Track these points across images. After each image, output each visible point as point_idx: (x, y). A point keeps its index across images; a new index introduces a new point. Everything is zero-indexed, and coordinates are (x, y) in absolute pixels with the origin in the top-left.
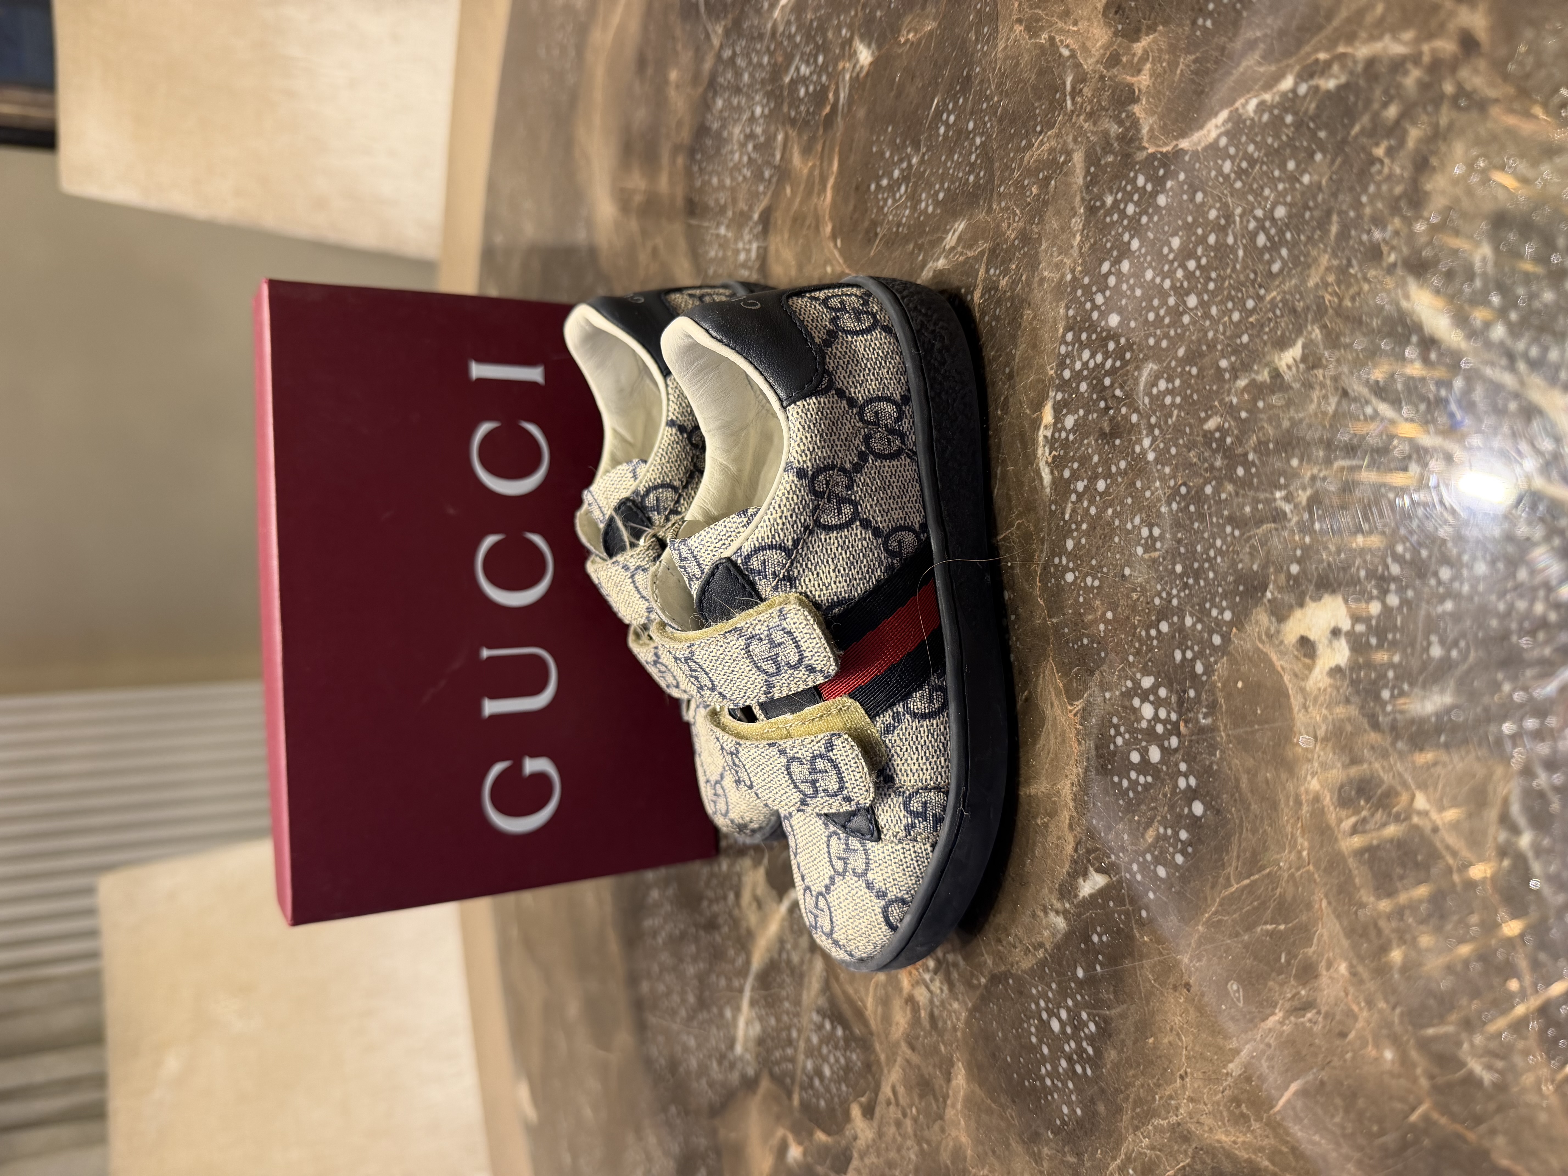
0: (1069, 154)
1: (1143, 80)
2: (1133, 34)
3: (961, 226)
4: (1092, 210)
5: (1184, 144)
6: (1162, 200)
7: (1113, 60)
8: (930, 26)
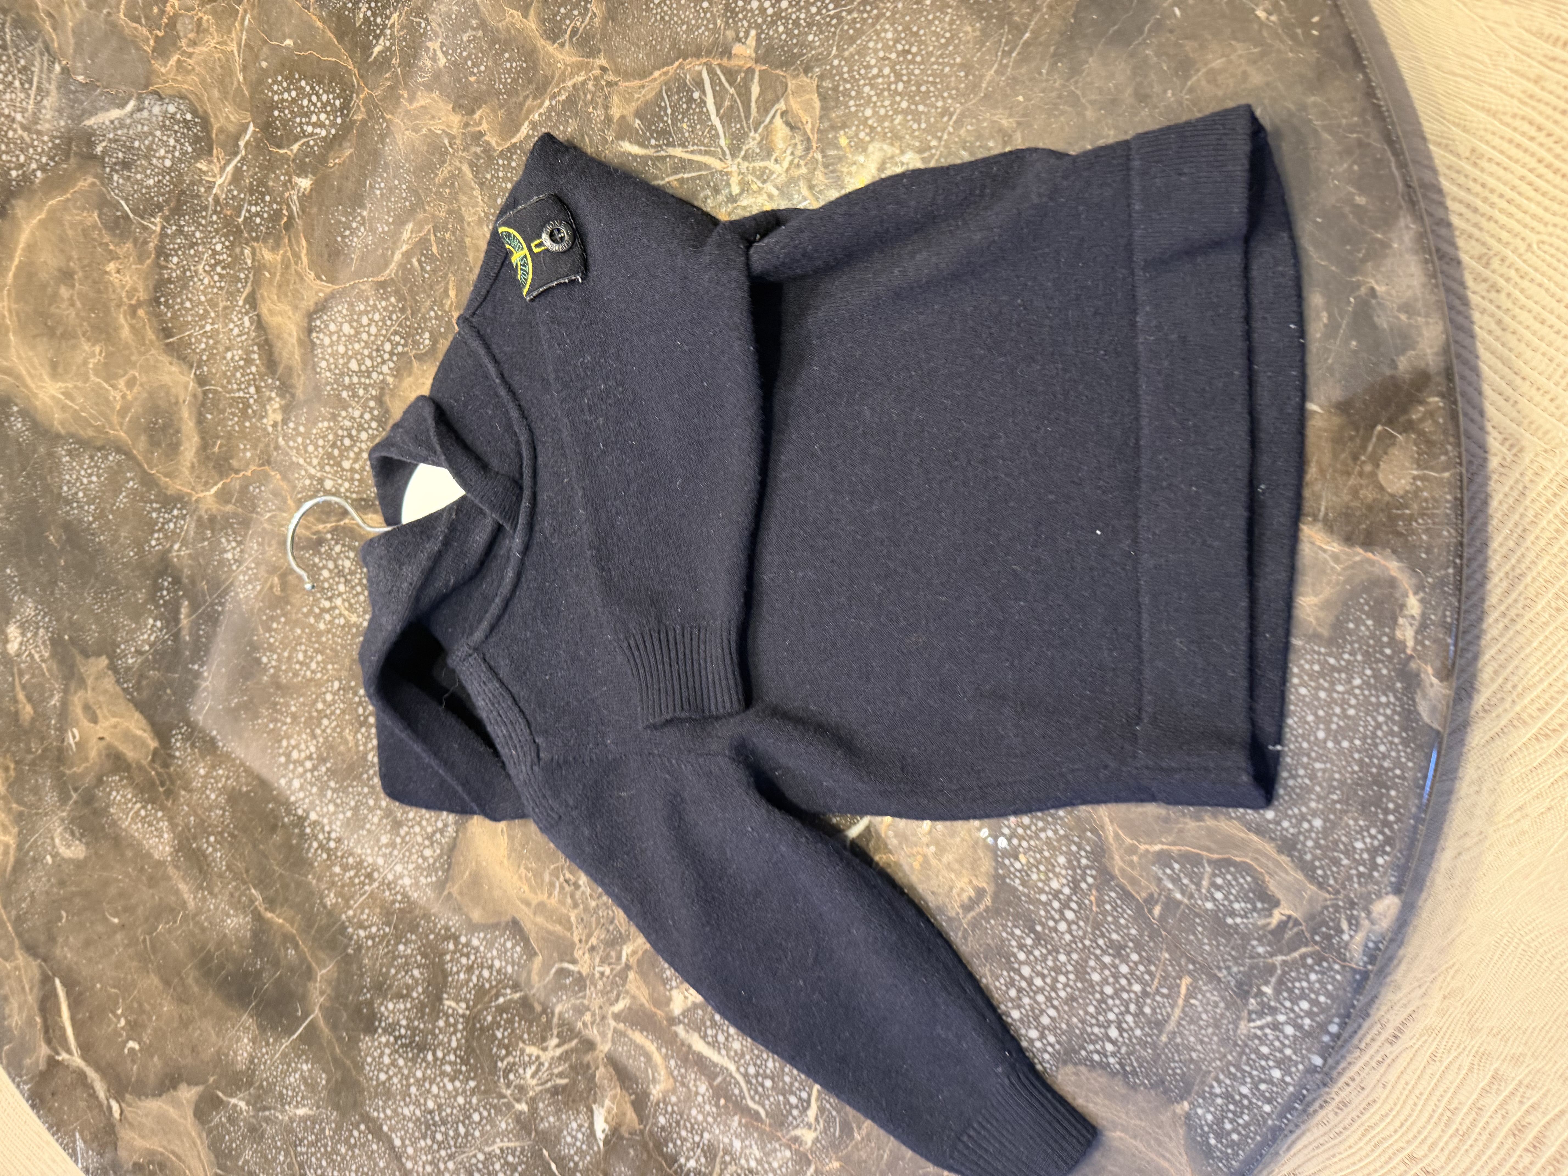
0: (460, 169)
1: (484, 126)
2: (473, 112)
3: (410, 226)
4: (481, 185)
5: (514, 140)
6: (514, 164)
7: (467, 125)
8: (348, 153)
